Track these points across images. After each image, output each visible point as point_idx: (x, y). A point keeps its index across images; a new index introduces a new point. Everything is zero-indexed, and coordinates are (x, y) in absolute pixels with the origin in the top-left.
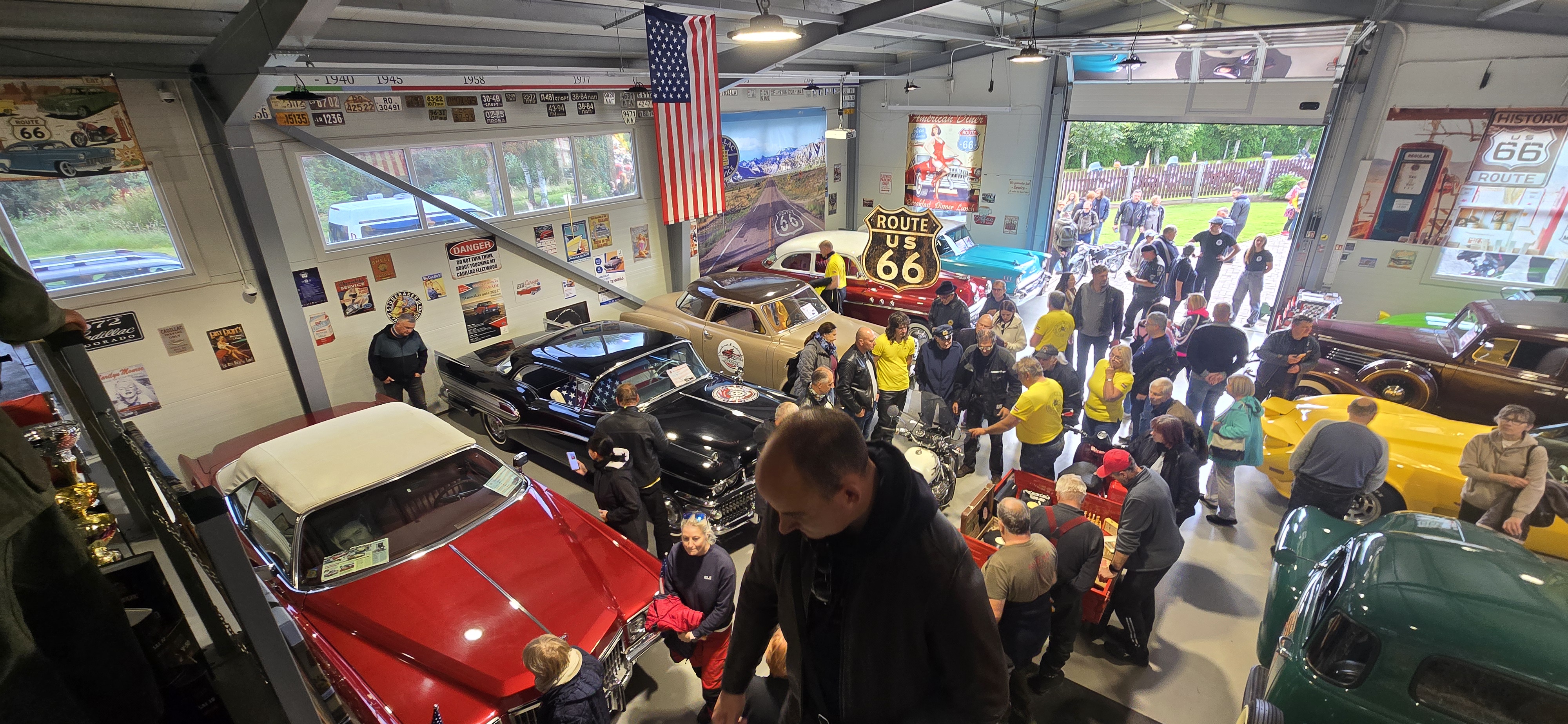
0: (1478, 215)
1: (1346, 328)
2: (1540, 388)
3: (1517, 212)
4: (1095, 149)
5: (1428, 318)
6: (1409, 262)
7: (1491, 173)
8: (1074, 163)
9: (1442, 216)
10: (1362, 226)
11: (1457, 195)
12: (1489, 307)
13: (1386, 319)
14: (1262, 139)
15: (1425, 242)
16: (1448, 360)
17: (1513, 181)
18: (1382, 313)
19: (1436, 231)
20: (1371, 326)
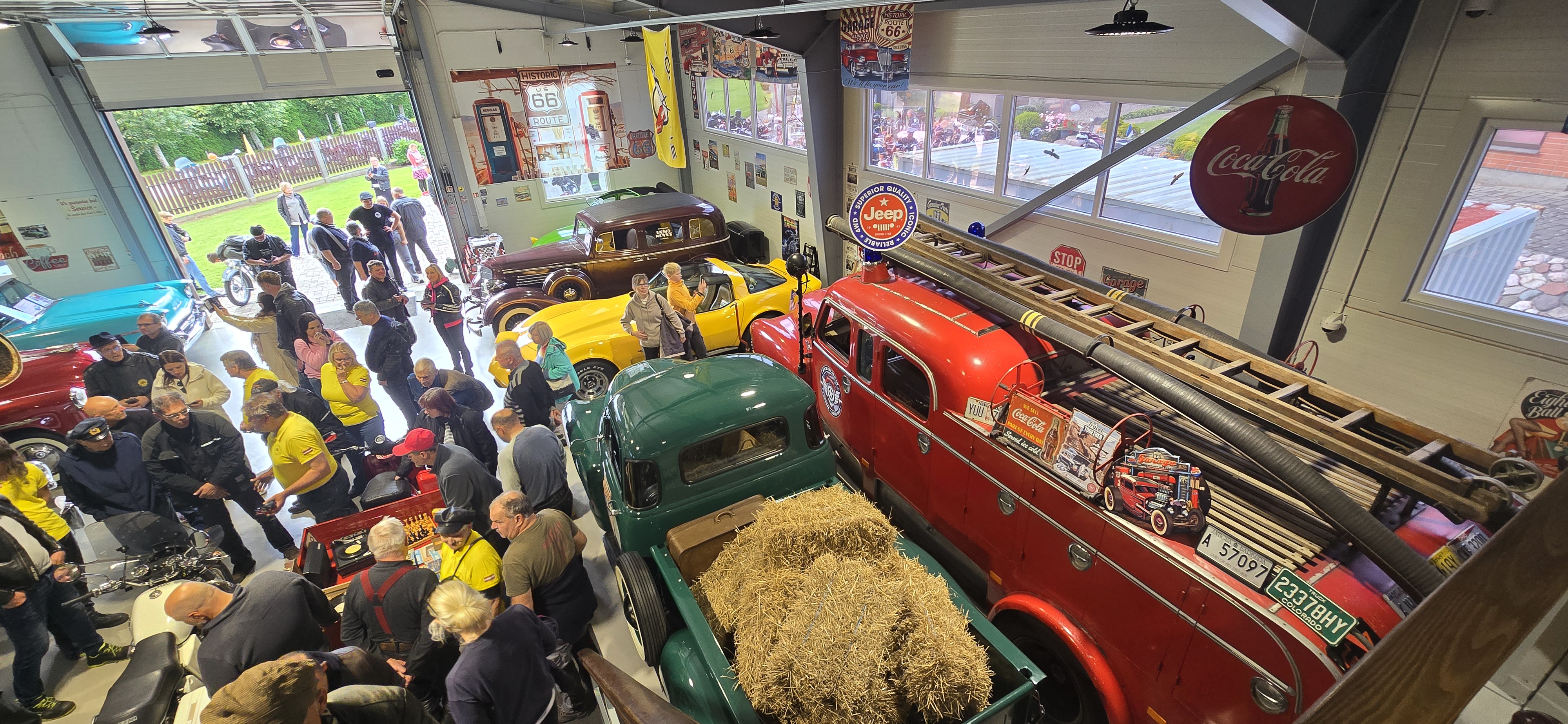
0: (548, 150)
1: (518, 258)
2: (635, 259)
3: (566, 144)
4: (171, 143)
5: (560, 233)
6: (528, 195)
7: (539, 118)
8: (147, 162)
9: (528, 155)
10: (482, 174)
11: (528, 137)
12: (586, 214)
13: (538, 243)
14: (358, 110)
15: (529, 177)
16: (585, 258)
17: (553, 123)
18: (532, 239)
19: (531, 167)
20: (531, 251)
